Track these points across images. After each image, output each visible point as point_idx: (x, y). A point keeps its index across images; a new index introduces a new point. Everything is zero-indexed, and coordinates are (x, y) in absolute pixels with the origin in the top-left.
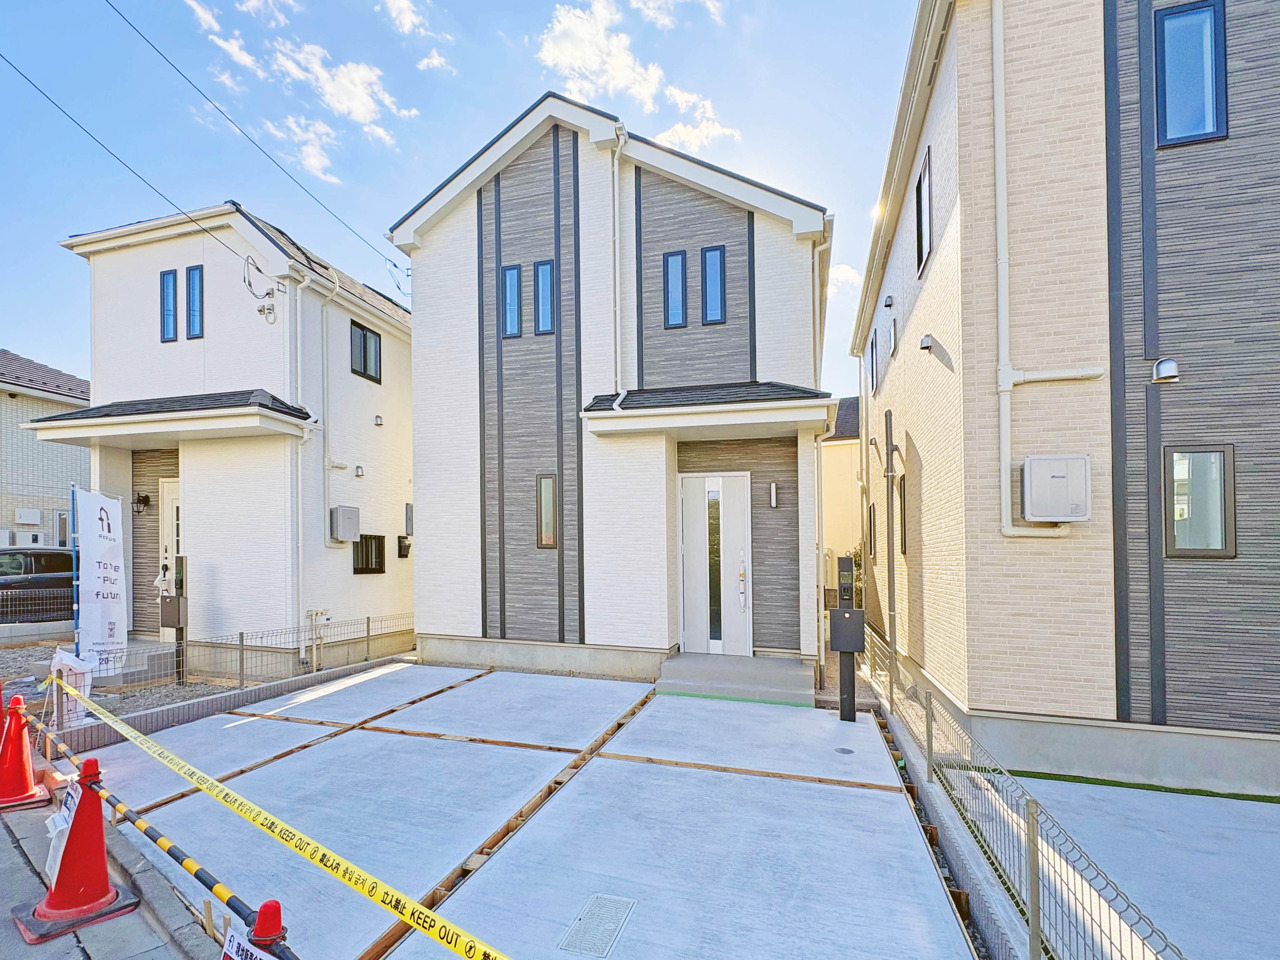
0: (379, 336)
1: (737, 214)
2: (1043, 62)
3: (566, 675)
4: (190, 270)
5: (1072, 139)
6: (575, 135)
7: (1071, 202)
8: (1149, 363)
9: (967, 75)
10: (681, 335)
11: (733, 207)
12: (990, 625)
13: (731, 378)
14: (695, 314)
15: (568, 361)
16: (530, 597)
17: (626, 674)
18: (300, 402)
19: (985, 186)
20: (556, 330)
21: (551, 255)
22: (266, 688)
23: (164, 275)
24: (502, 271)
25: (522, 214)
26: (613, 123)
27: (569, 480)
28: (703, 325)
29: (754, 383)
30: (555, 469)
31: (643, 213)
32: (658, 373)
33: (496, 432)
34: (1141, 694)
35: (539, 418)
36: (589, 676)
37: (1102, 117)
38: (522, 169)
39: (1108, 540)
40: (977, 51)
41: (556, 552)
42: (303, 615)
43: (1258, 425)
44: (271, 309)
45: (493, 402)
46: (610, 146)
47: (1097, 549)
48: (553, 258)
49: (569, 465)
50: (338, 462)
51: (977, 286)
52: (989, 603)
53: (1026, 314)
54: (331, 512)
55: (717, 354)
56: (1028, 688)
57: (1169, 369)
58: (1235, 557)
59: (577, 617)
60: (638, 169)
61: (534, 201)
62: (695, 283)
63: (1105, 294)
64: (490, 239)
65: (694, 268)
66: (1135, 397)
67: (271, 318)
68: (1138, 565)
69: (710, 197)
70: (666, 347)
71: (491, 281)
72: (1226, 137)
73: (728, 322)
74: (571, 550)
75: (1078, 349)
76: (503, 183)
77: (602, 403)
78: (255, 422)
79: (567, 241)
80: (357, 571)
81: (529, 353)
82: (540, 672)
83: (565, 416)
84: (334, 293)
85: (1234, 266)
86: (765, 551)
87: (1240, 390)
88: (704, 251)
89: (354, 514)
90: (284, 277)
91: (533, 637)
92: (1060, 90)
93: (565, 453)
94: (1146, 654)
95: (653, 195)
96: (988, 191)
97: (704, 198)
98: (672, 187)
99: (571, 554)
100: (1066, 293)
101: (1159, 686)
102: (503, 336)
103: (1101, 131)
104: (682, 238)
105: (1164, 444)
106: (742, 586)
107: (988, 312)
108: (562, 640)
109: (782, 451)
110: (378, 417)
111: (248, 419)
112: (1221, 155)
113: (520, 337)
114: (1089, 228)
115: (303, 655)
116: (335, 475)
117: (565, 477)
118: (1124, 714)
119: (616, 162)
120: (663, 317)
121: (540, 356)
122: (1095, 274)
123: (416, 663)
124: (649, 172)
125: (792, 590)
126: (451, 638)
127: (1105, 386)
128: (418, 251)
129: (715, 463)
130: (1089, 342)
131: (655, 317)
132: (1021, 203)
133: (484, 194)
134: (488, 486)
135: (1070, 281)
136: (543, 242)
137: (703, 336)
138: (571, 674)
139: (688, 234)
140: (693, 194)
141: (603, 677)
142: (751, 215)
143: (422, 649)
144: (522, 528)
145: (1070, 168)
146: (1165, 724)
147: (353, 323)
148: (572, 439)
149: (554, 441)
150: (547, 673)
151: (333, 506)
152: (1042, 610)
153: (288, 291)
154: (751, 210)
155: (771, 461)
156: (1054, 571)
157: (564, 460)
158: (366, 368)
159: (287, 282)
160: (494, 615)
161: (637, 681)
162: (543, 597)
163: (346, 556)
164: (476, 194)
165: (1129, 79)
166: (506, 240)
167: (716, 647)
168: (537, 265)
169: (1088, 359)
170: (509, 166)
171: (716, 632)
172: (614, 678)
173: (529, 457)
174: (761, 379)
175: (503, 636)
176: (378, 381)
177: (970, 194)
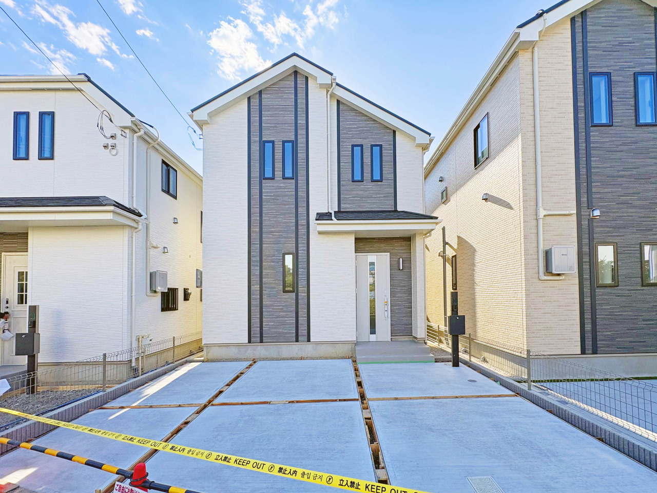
0: (176, 171)
1: (388, 131)
2: (551, 84)
3: (299, 359)
4: (42, 115)
5: (561, 117)
6: (307, 78)
7: (562, 143)
8: (589, 210)
9: (523, 83)
10: (361, 185)
11: (386, 127)
12: (535, 318)
13: (384, 208)
14: (367, 176)
15: (302, 193)
16: (278, 319)
17: (333, 356)
18: (135, 206)
19: (530, 131)
20: (295, 177)
21: (293, 138)
22: (120, 389)
23: (17, 115)
24: (263, 144)
25: (275, 114)
26: (330, 76)
27: (301, 256)
28: (372, 181)
29: (396, 211)
30: (294, 250)
31: (341, 124)
32: (348, 203)
33: (258, 230)
34: (589, 343)
35: (284, 223)
36: (312, 358)
37: (572, 110)
38: (274, 90)
39: (577, 281)
40: (527, 74)
41: (294, 294)
42: (134, 339)
43: (623, 236)
44: (113, 147)
45: (257, 213)
46: (327, 87)
47: (573, 284)
48: (294, 139)
49: (302, 247)
50: (155, 245)
51: (529, 173)
52: (534, 309)
53: (547, 187)
54: (151, 274)
55: (378, 196)
56: (549, 344)
57: (597, 213)
58: (618, 286)
59: (306, 328)
60: (338, 102)
61: (283, 108)
62: (367, 160)
63: (574, 181)
64: (255, 125)
65: (367, 154)
66: (585, 223)
67: (114, 152)
68: (587, 290)
69: (374, 120)
70: (353, 191)
71: (256, 148)
72: (612, 126)
73: (384, 181)
74: (303, 293)
75: (565, 203)
76: (263, 96)
77: (321, 216)
78: (109, 216)
79: (302, 132)
80: (163, 310)
81: (279, 188)
82: (284, 359)
83: (300, 222)
84: (156, 142)
85: (615, 174)
86: (396, 290)
87: (618, 222)
88: (372, 146)
89: (164, 276)
90: (125, 128)
91: (280, 341)
92: (558, 97)
93: (299, 242)
94: (590, 326)
95: (347, 116)
96: (532, 134)
97: (371, 121)
98: (356, 113)
99: (303, 295)
100: (560, 180)
101: (594, 339)
102: (262, 177)
103: (572, 116)
104: (360, 138)
105: (595, 242)
106: (386, 307)
107: (532, 185)
108: (297, 341)
109: (404, 243)
110: (175, 218)
111: (104, 215)
112: (611, 132)
113: (274, 179)
114: (568, 154)
115: (133, 364)
116: (152, 252)
117: (299, 254)
118: (583, 352)
119: (329, 96)
120: (351, 176)
121: (285, 190)
122: (571, 173)
123: (203, 361)
124: (344, 104)
125: (409, 308)
126: (227, 345)
127: (574, 218)
128: (208, 126)
129: (372, 249)
130: (569, 200)
131: (346, 175)
132: (544, 140)
133: (252, 100)
134: (253, 259)
135: (561, 175)
136: (287, 130)
137: (371, 187)
138: (301, 359)
139: (364, 137)
140: (366, 118)
141: (320, 358)
142: (394, 132)
143: (208, 353)
144: (273, 282)
145: (561, 129)
146: (597, 354)
147: (164, 162)
148: (304, 234)
149: (293, 235)
150: (288, 359)
151: (151, 271)
152: (554, 311)
153: (128, 136)
154: (395, 130)
155: (399, 248)
156: (558, 294)
157: (299, 245)
158: (169, 189)
159: (127, 131)
160: (256, 330)
161: (339, 359)
162: (286, 319)
163: (157, 300)
164: (247, 99)
165: (581, 97)
166: (265, 126)
167: (373, 338)
168: (284, 142)
169: (569, 207)
170: (267, 87)
171: (373, 331)
172: (326, 358)
173: (278, 244)
174: (399, 209)
175: (261, 342)
176: (175, 197)
177: (525, 134)
